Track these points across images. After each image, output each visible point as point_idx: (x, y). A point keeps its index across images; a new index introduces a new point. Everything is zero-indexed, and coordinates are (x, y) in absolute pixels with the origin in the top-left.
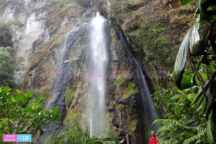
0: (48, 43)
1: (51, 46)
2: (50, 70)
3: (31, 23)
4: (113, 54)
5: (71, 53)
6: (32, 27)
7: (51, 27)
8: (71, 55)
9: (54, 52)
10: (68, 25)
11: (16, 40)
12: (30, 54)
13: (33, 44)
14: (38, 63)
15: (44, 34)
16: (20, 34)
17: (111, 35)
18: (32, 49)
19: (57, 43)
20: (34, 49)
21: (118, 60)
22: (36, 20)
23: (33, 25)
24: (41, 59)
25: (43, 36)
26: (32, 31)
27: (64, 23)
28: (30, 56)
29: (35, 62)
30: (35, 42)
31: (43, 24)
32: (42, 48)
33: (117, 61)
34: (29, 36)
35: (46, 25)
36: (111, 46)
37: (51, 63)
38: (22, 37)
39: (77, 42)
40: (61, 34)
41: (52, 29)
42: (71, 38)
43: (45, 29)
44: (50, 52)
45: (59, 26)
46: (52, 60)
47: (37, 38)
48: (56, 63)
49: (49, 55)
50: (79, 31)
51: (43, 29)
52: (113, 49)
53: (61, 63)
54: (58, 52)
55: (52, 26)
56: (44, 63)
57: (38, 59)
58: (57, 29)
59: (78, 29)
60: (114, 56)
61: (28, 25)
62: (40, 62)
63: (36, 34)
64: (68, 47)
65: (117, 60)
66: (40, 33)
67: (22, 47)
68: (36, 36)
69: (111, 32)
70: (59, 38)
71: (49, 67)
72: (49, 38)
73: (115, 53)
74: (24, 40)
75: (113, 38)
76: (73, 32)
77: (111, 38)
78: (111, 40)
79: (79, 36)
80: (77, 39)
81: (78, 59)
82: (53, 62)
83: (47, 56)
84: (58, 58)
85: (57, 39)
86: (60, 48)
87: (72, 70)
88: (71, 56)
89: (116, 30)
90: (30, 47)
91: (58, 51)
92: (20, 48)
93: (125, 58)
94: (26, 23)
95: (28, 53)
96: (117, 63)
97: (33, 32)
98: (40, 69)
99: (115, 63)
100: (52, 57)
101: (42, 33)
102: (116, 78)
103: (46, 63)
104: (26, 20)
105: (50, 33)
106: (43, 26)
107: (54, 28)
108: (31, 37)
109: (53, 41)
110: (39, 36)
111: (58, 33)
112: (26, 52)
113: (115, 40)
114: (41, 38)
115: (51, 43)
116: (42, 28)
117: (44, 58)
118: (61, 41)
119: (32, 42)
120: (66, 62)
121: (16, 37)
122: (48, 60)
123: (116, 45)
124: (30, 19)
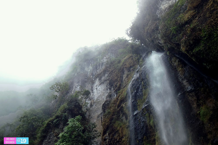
0: (115, 101)
1: (118, 103)
2: (122, 128)
3: (97, 88)
4: (185, 84)
5: (137, 102)
6: (99, 92)
7: (115, 85)
8: (139, 104)
9: (122, 107)
10: (129, 76)
11: (87, 109)
12: (102, 118)
13: (102, 107)
14: (109, 124)
15: (110, 94)
16: (89, 102)
17: (174, 65)
18: (102, 112)
19: (123, 97)
20: (104, 111)
21: (193, 89)
22: (100, 84)
23: (99, 89)
24: (111, 119)
25: (110, 96)
26: (99, 95)
27: (125, 76)
28: (102, 120)
29: (106, 124)
30: (103, 104)
31: (107, 85)
32: (111, 107)
33: (193, 91)
34: (98, 101)
35: (110, 85)
36: (179, 77)
37: (122, 120)
38: (92, 104)
39: (141, 88)
40: (125, 86)
41: (116, 86)
42: (134, 87)
43: (110, 89)
44: (119, 109)
45: (122, 81)
46: (122, 116)
47: (105, 100)
48: (127, 118)
49: (118, 112)
50: (139, 76)
51: (109, 90)
52: (183, 80)
53: (132, 117)
54: (126, 106)
55: (115, 83)
56: (115, 123)
57: (109, 120)
58: (120, 85)
59: (138, 75)
60: (187, 86)
61: (95, 91)
62: (111, 123)
63: (103, 97)
64: (133, 97)
65: (191, 90)
66: (106, 95)
67: (94, 114)
68: (104, 98)
69: (173, 62)
70: (124, 92)
71: (121, 125)
72: (116, 96)
73: (186, 83)
74: (94, 107)
75: (177, 67)
76: (134, 80)
77: (175, 68)
78: (176, 71)
79: (141, 82)
80: (140, 85)
81: (146, 105)
82: (124, 118)
83: (116, 114)
84: (127, 112)
85: (122, 93)
86: (127, 101)
87: (144, 120)
88: (139, 106)
89: (178, 58)
90: (100, 111)
91: (126, 104)
92: (92, 115)
93: (201, 84)
94: (92, 90)
95: (100, 118)
96: (193, 93)
97: (101, 96)
98: (113, 130)
99: (191, 94)
100: (122, 113)
101: (108, 94)
102: (200, 113)
103: (117, 122)
104: (92, 87)
105: (116, 90)
106: (108, 87)
107: (118, 85)
108: (100, 101)
109: (119, 97)
110: (107, 98)
111: (122, 87)
112: (98, 117)
113: (181, 69)
114: (108, 99)
115: (117, 99)
116: (107, 89)
117: (114, 117)
118: (125, 93)
119: (102, 105)
120: (135, 113)
121: (87, 106)
122: (118, 118)
123: (184, 73)
124: (95, 85)
